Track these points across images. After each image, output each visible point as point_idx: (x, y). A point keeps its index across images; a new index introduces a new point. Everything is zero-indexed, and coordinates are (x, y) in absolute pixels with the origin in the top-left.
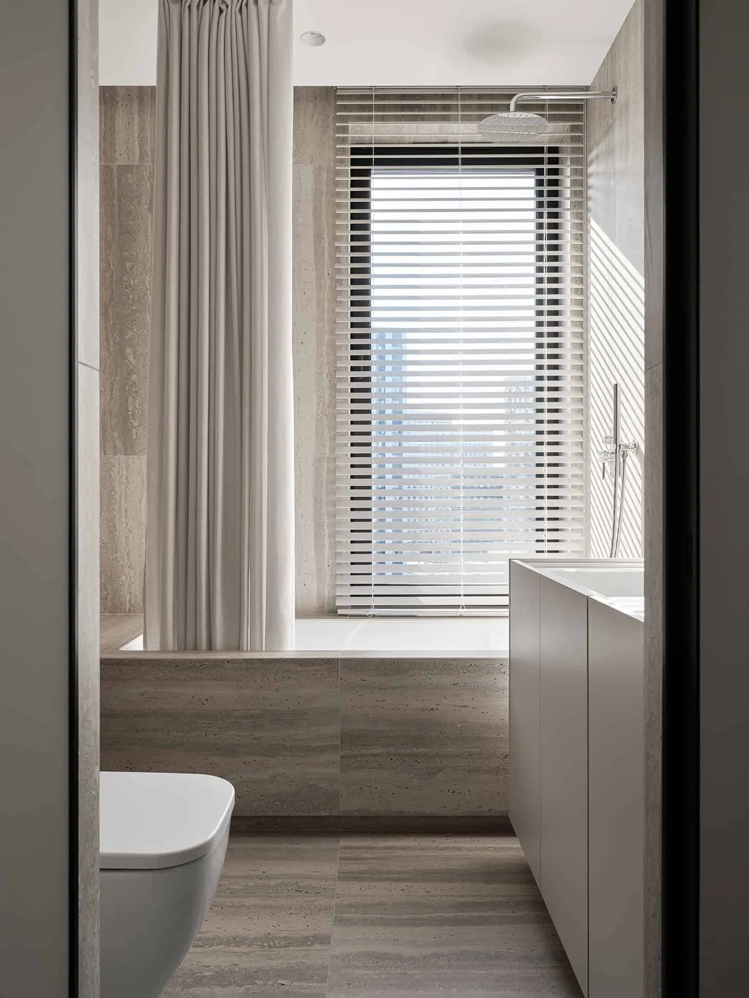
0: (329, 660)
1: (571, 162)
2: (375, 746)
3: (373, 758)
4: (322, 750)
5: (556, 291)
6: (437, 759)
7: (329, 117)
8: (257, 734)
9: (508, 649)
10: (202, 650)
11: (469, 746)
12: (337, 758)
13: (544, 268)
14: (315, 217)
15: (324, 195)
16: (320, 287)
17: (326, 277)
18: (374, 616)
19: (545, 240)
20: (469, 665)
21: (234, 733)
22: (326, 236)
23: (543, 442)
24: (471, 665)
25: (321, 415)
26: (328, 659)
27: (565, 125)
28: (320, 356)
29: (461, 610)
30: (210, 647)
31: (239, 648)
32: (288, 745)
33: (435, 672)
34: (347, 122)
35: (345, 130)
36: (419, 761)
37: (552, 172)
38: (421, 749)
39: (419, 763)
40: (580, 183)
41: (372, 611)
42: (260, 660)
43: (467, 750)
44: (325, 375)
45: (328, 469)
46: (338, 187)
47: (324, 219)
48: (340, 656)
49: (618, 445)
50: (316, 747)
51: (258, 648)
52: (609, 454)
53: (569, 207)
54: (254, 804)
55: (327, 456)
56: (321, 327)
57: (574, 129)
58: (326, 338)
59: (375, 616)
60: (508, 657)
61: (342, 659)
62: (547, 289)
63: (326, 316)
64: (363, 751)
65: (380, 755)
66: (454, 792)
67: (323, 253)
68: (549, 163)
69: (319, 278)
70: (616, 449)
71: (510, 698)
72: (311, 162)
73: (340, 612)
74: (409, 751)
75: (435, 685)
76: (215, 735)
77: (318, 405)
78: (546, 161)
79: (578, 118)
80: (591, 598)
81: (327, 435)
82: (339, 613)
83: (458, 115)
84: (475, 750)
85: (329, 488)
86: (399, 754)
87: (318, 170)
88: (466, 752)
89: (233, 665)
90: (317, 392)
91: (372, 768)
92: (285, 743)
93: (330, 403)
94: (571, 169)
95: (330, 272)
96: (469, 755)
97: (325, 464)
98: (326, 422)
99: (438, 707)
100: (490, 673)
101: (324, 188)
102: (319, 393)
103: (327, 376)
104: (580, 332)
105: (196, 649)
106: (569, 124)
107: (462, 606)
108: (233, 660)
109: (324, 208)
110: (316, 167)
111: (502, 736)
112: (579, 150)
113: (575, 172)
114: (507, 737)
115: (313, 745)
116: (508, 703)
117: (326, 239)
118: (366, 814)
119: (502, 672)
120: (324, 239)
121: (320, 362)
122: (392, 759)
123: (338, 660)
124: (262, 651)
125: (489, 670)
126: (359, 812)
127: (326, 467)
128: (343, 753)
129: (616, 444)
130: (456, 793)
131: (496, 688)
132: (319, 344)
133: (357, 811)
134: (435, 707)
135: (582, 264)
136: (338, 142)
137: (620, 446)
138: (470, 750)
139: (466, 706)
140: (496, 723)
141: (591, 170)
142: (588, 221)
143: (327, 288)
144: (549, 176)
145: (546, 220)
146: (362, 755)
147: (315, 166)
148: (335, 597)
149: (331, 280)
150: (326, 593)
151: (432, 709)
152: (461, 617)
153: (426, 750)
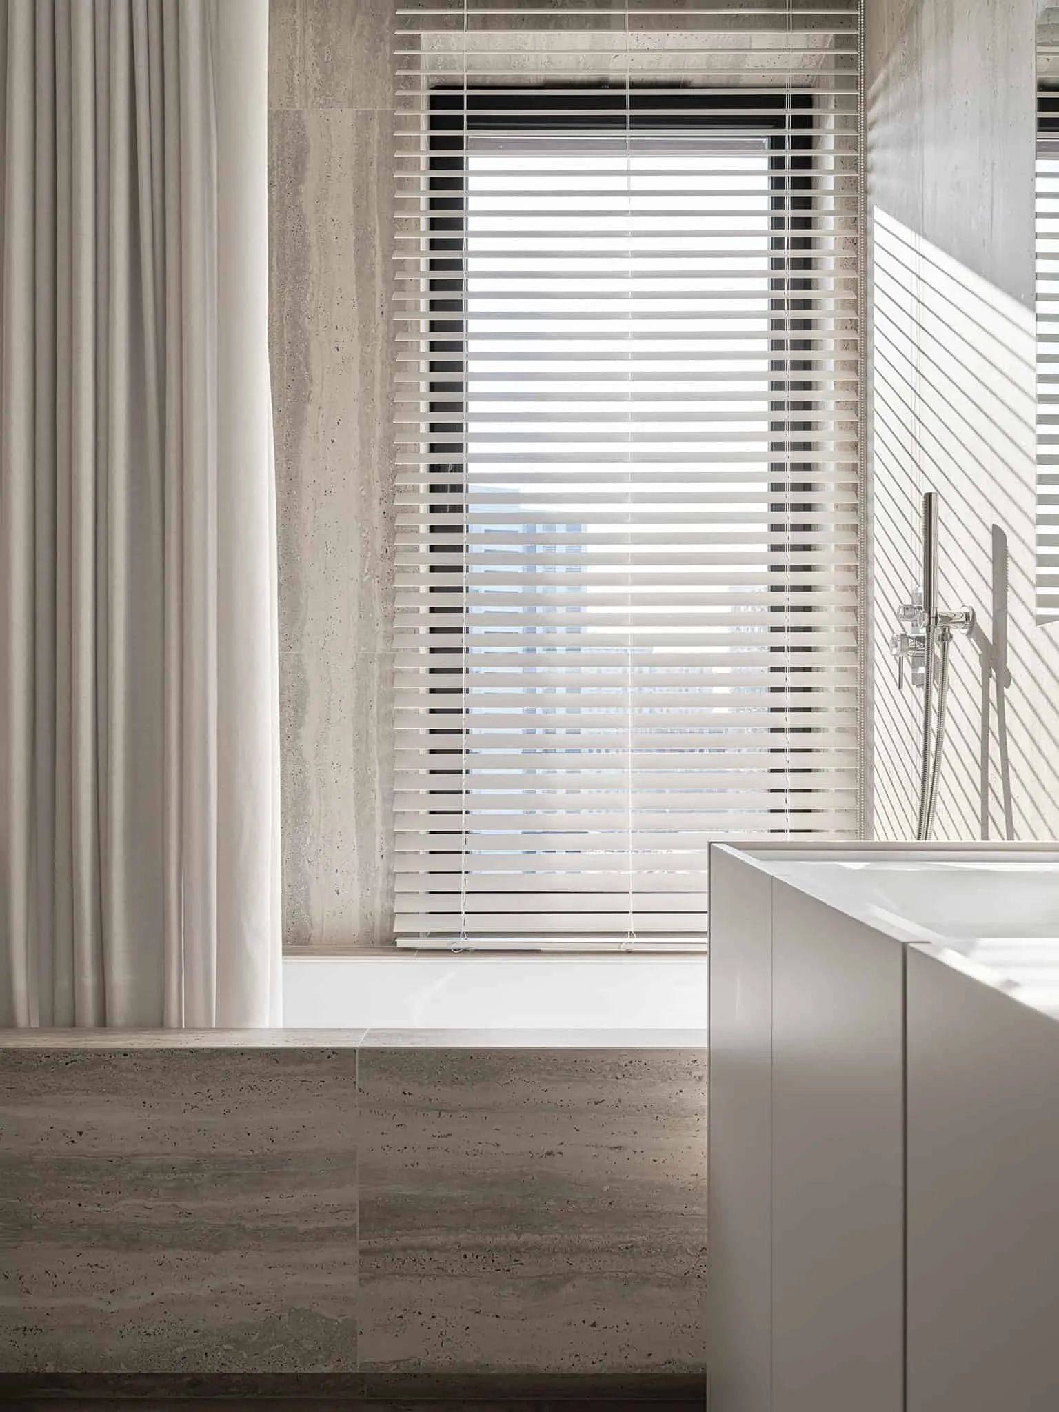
0: (334, 1051)
1: (835, 106)
2: (433, 1230)
3: (426, 1255)
4: (320, 1237)
5: (807, 345)
6: (560, 1256)
7: (383, 22)
8: (184, 1205)
9: (706, 1027)
10: (84, 1027)
11: (625, 1230)
12: (352, 1254)
13: (786, 301)
14: (357, 207)
15: (375, 166)
16: (366, 338)
17: (379, 319)
18: (465, 951)
19: (788, 248)
20: (627, 1062)
21: (137, 1201)
22: (377, 242)
23: (783, 628)
24: (631, 1062)
25: (368, 576)
26: (331, 1049)
27: (827, 36)
28: (365, 463)
29: (628, 939)
30: (103, 1022)
31: (160, 1024)
32: (250, 1226)
33: (554, 1077)
34: (418, 28)
35: (414, 42)
36: (522, 1261)
37: (800, 122)
38: (527, 1237)
39: (522, 1264)
40: (852, 143)
41: (461, 943)
42: (193, 1051)
43: (620, 1239)
44: (376, 501)
45: (380, 677)
46: (400, 149)
47: (374, 213)
48: (359, 1042)
49: (933, 615)
50: (306, 1232)
51: (200, 1022)
52: (910, 640)
53: (832, 188)
54: (179, 1350)
55: (379, 651)
56: (369, 411)
57: (841, 42)
58: (379, 432)
59: (469, 951)
60: (706, 1045)
61: (363, 1050)
62: (791, 341)
63: (377, 389)
64: (405, 1240)
65: (441, 1249)
66: (594, 1325)
67: (373, 275)
68: (794, 106)
69: (365, 321)
70: (929, 624)
71: (709, 1131)
72: (350, 106)
73: (401, 943)
74: (502, 1239)
75: (556, 1104)
76: (99, 1205)
77: (363, 557)
78: (789, 101)
79: (849, 21)
80: (912, 948)
81: (378, 613)
82: (399, 945)
83: (624, 15)
84: (639, 1238)
85: (383, 711)
86: (480, 1247)
87: (364, 120)
88: (620, 1243)
89: (134, 1061)
90: (361, 533)
91: (424, 1276)
92: (243, 1223)
93: (385, 554)
94: (835, 116)
95: (385, 308)
96: (627, 1248)
97: (375, 668)
98: (376, 587)
99: (560, 1148)
100: (670, 1079)
101: (374, 152)
102: (364, 535)
103: (380, 503)
104: (852, 422)
105: (74, 1024)
106: (832, 33)
107: (631, 932)
108: (134, 1051)
109: (374, 189)
110: (359, 114)
111: (695, 1208)
112: (852, 82)
113: (843, 123)
114: (704, 1211)
115: (302, 1227)
116: (706, 1140)
117: (378, 249)
118: (413, 1370)
119: (695, 1077)
120: (374, 247)
121: (367, 477)
122: (465, 1256)
123: (355, 1051)
124: (208, 1029)
125: (668, 1073)
126: (398, 1367)
127: (377, 674)
128: (364, 1243)
129: (930, 614)
130: (600, 1327)
131: (683, 1109)
132: (365, 443)
133: (394, 1362)
134: (555, 1149)
135: (857, 295)
136: (400, 65)
137: (936, 618)
138: (627, 1238)
139: (620, 1147)
140: (684, 1182)
141: (873, 135)
142: (867, 212)
143: (380, 339)
144: (794, 130)
145: (788, 213)
146: (404, 1249)
147: (357, 111)
148: (392, 915)
149: (388, 323)
150: (378, 905)
151: (549, 1154)
152: (629, 952)
153: (538, 1237)
